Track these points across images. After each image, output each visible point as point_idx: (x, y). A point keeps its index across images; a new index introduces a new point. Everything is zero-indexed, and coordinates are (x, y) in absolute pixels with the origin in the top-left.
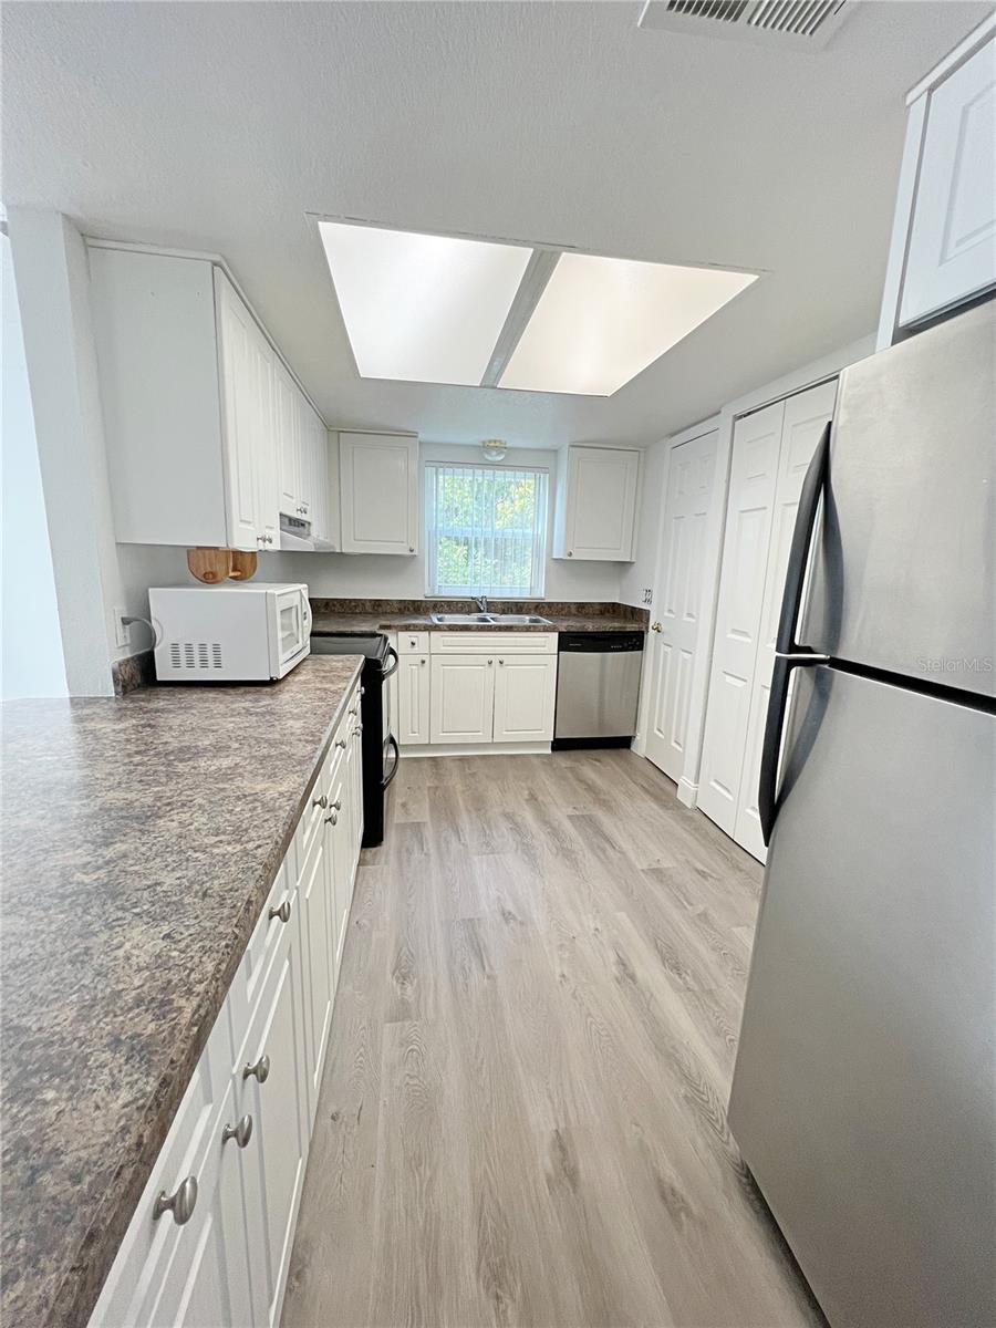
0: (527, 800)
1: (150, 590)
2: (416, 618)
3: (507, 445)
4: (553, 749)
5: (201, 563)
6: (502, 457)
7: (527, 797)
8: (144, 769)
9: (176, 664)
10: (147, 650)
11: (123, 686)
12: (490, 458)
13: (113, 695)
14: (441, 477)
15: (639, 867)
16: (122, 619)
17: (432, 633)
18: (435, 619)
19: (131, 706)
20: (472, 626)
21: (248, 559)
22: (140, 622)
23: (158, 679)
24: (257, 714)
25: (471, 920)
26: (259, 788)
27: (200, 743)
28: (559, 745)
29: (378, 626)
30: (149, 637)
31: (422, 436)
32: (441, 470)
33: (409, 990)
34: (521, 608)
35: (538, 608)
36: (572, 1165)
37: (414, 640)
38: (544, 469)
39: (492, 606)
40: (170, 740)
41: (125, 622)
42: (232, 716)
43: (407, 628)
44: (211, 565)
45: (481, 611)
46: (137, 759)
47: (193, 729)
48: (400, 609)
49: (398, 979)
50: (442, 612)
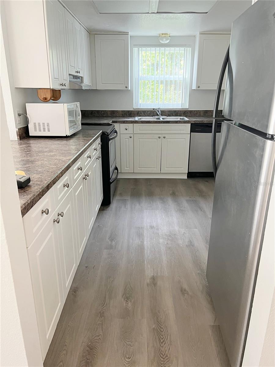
0: (171, 194)
1: (26, 104)
2: (129, 119)
3: (171, 35)
4: (188, 177)
5: (42, 94)
6: (168, 41)
7: (171, 193)
8: (30, 154)
9: (36, 130)
10: (26, 125)
11: (20, 137)
12: (163, 42)
13: (17, 139)
14: (140, 52)
15: (209, 217)
16: (18, 114)
17: (134, 124)
18: (137, 119)
19: (23, 142)
20: (152, 121)
21: (58, 92)
22: (23, 115)
23: (30, 135)
24: (61, 145)
25: (139, 227)
26: (61, 158)
27: (45, 150)
28: (191, 175)
29: (111, 121)
30: (26, 120)
31: (130, 34)
32: (140, 48)
33: (114, 243)
34: (177, 113)
35: (185, 113)
36: (156, 282)
37: (127, 127)
38: (189, 46)
39: (164, 113)
40: (36, 149)
41: (19, 115)
42: (54, 145)
43: (124, 122)
44: (45, 95)
45: (158, 115)
46: (28, 152)
47: (42, 147)
48: (122, 115)
49: (110, 240)
50: (140, 116)
